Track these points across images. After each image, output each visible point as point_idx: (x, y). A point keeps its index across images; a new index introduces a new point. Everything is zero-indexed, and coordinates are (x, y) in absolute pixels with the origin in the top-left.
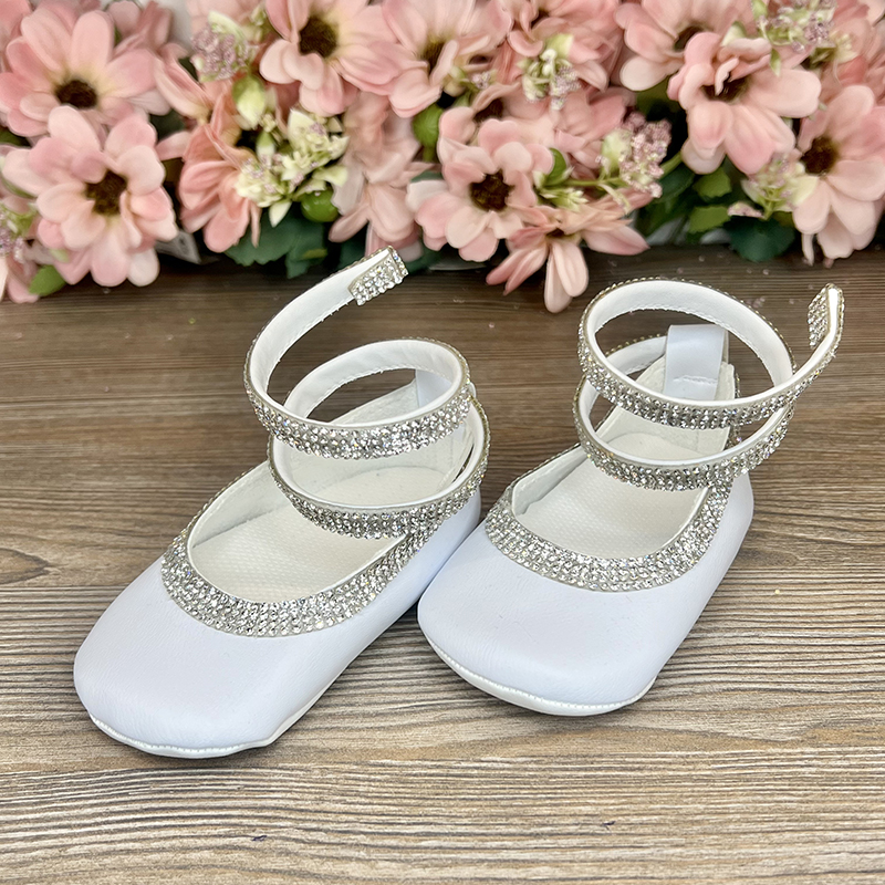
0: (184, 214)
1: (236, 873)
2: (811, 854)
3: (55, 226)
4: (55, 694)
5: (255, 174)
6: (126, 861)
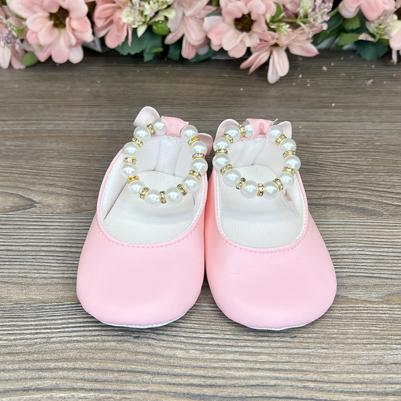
0: (96, 29)
1: (126, 353)
2: (385, 355)
3: (34, 34)
4: (42, 266)
5: (131, 12)
6: (77, 346)
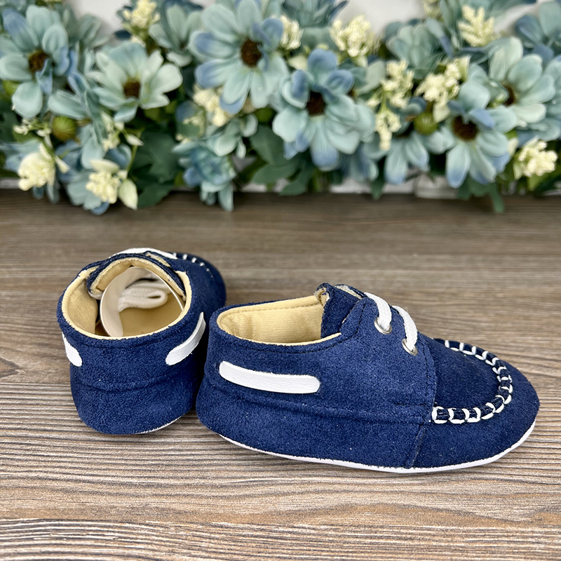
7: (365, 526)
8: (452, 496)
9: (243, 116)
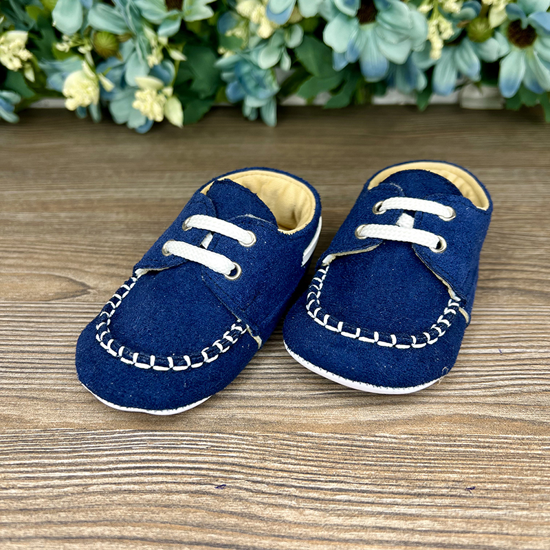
6: (128, 499)
7: (444, 436)
8: (525, 407)
9: (288, 27)
